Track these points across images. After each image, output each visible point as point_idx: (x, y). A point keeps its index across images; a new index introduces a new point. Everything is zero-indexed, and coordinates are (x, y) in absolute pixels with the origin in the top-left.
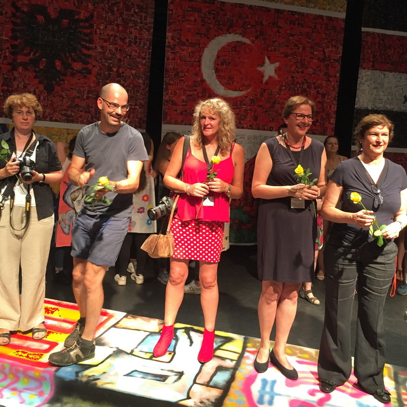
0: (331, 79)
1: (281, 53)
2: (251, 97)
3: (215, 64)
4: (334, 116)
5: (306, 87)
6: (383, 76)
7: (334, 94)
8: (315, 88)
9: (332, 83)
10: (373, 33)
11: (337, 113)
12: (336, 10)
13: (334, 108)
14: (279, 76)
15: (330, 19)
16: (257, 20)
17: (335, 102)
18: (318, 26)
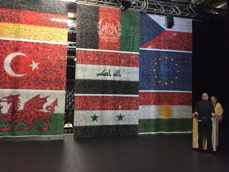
0: (63, 68)
1: (40, 59)
2: (27, 77)
3: (10, 64)
4: (65, 82)
5: (51, 72)
6: (86, 66)
7: (65, 74)
9: (64, 70)
10: (81, 50)
11: (67, 81)
12: (63, 42)
13: (65, 79)
14: (40, 68)
15: (61, 45)
16: (28, 47)
17: (66, 77)
18: (56, 48)
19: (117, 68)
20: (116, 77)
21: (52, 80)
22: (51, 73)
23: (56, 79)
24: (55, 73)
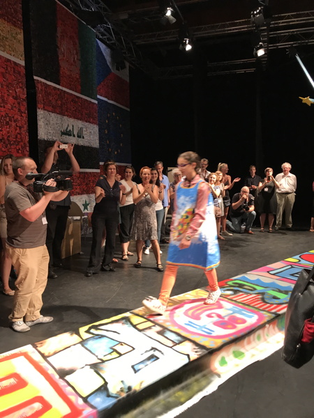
0: (23, 115)
4: (28, 145)
5: (8, 120)
6: (49, 115)
7: (26, 127)
8: (15, 121)
9: (24, 118)
10: (41, 82)
11: (29, 142)
12: (18, 58)
13: (27, 139)
15: (15, 63)
17: (27, 134)
18: (9, 69)
19: (80, 124)
20: (80, 139)
21: (10, 138)
22: (7, 123)
23: (16, 137)
24: (14, 124)
